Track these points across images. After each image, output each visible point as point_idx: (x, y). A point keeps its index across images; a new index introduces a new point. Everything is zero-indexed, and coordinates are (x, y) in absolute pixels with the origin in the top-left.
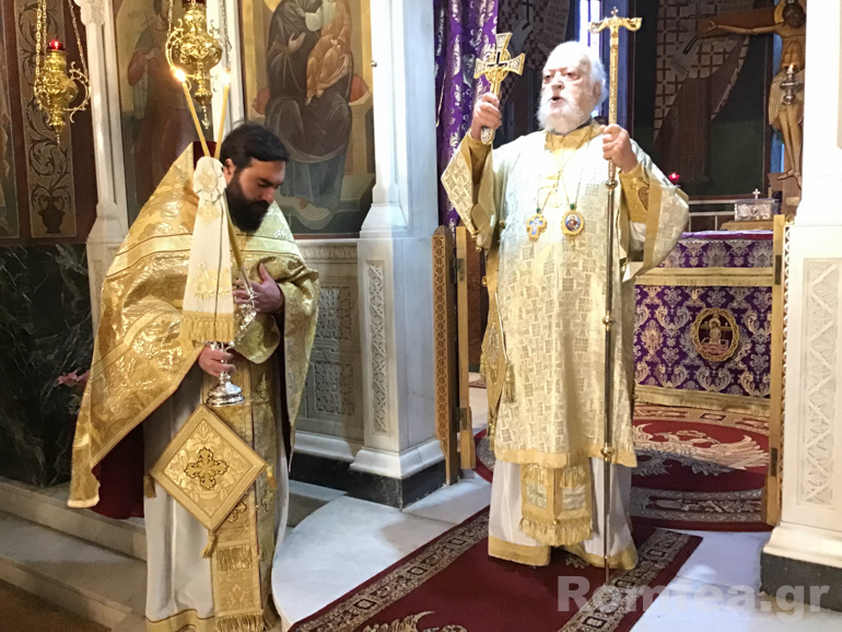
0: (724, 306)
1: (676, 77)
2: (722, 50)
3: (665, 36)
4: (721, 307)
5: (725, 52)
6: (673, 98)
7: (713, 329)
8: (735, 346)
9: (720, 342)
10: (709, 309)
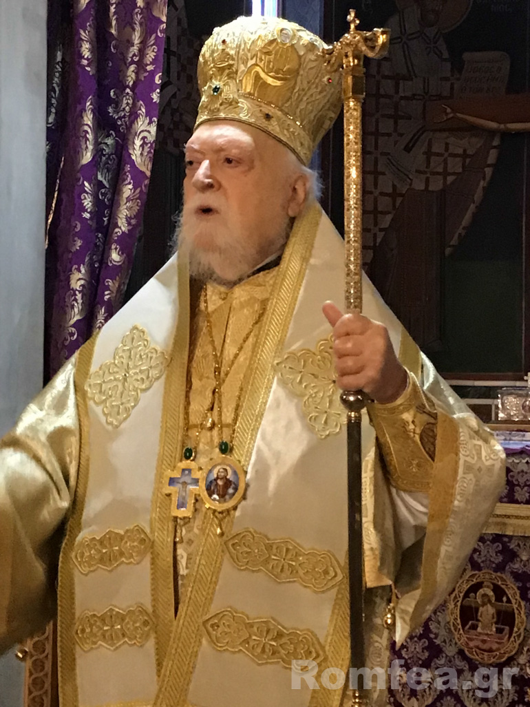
0: (500, 568)
1: (394, 187)
2: (460, 151)
3: (377, 122)
4: (496, 571)
5: (465, 155)
6: (389, 218)
7: (483, 606)
8: (519, 636)
9: (494, 629)
10: (476, 572)
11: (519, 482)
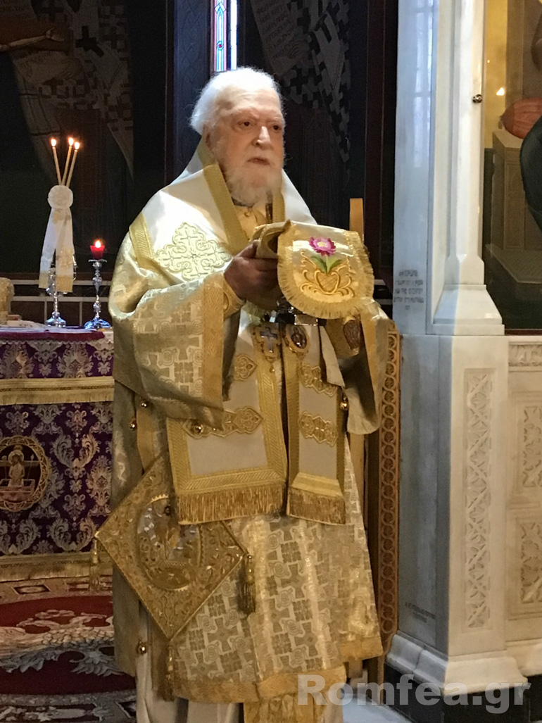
0: (28, 432)
4: (24, 434)
7: (14, 465)
8: (43, 486)
9: (22, 483)
10: (8, 438)
11: (43, 360)
